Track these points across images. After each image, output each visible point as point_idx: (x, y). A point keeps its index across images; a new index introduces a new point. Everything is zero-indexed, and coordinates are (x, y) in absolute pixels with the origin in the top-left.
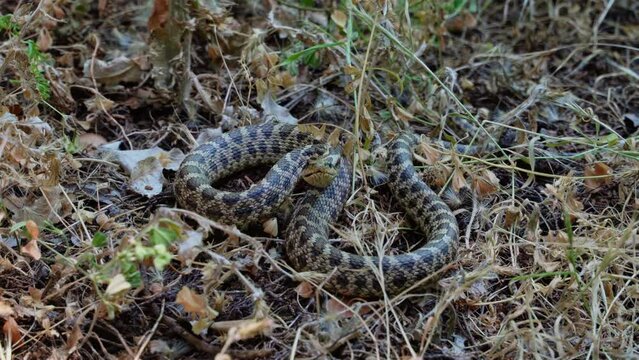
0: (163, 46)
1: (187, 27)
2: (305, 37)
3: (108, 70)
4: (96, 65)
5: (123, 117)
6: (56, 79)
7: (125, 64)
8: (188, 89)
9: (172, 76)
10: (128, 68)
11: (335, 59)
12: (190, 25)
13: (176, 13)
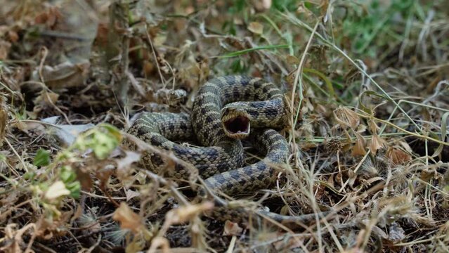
0: (104, 53)
1: (126, 34)
2: (232, 41)
3: (54, 73)
4: (43, 70)
5: (67, 108)
6: (8, 75)
7: (69, 68)
8: (126, 88)
9: (111, 76)
10: (72, 72)
11: (260, 59)
12: (129, 32)
13: (116, 21)
